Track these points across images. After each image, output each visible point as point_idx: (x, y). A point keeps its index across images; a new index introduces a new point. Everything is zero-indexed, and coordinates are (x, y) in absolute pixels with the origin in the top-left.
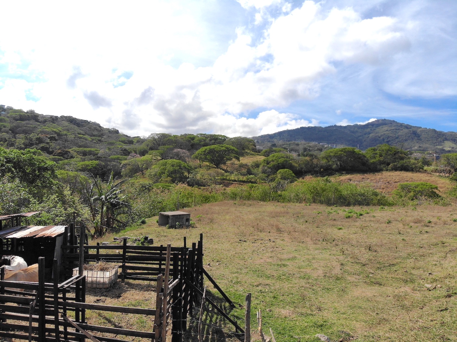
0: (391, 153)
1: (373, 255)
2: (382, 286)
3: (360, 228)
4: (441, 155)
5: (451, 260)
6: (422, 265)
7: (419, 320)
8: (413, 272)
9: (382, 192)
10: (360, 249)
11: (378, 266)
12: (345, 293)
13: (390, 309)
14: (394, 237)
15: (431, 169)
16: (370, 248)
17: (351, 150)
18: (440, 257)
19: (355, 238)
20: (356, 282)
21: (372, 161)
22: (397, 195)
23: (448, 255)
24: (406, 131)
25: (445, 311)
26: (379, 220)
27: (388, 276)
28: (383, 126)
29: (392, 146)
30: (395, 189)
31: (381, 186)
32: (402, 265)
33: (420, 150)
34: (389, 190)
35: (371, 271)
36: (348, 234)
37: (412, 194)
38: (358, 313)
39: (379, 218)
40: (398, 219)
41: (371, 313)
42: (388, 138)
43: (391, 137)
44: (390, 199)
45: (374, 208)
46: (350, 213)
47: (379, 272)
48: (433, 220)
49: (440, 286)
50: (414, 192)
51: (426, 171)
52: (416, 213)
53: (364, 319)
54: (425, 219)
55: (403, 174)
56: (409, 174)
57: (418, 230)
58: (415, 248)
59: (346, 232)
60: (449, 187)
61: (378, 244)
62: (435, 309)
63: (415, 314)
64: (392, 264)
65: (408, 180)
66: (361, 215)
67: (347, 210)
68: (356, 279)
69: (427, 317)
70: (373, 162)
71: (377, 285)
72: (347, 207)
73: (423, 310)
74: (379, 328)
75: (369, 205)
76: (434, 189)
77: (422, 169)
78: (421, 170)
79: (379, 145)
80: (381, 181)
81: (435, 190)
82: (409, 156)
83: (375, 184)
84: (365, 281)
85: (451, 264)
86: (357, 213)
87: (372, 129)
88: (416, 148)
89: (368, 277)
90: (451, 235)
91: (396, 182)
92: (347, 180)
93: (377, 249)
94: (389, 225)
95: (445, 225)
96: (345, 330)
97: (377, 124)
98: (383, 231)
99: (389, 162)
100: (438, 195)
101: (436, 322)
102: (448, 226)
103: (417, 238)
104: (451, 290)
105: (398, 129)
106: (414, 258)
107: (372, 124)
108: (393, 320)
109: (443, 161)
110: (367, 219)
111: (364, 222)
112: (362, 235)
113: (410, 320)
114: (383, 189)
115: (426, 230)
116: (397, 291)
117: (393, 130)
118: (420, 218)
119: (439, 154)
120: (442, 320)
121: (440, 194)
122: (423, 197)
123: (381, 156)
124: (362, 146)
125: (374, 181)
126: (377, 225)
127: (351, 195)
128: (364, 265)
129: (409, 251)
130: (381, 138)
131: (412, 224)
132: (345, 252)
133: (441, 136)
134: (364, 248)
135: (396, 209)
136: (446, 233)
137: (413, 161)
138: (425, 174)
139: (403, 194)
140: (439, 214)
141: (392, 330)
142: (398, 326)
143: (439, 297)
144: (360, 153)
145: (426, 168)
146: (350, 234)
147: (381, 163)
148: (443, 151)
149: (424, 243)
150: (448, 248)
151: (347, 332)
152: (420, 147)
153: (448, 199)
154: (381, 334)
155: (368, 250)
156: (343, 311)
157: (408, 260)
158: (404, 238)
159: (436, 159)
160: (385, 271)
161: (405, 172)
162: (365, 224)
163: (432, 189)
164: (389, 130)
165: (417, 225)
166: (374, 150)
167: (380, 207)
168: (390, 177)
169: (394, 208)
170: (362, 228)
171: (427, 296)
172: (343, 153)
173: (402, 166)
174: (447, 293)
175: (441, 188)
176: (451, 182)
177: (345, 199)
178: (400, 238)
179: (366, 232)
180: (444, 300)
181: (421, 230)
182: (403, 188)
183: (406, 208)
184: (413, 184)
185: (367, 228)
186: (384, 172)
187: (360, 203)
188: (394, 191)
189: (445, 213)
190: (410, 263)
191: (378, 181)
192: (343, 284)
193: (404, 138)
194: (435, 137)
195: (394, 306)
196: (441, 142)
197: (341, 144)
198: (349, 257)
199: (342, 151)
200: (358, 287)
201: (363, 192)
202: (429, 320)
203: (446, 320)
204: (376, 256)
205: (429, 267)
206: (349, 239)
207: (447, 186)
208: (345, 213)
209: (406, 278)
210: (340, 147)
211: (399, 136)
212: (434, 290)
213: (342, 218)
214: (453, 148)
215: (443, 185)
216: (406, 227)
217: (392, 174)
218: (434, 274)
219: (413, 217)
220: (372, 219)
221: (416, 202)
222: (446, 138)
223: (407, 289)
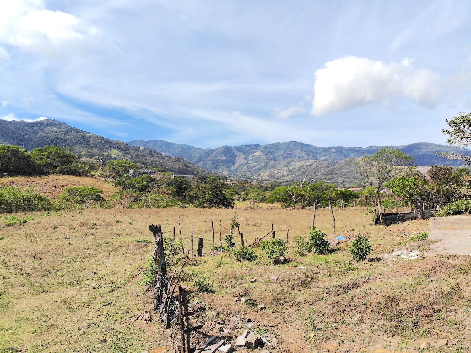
0: (59, 155)
1: (38, 263)
2: (48, 294)
3: (24, 236)
4: (107, 161)
5: (114, 258)
6: (87, 266)
7: (86, 318)
8: (79, 274)
9: (48, 196)
10: (24, 258)
11: (44, 274)
12: (9, 308)
13: (58, 314)
14: (59, 243)
15: (98, 174)
16: (35, 256)
17: (16, 149)
18: (104, 256)
19: (18, 247)
20: (21, 295)
21: (38, 163)
22: (63, 199)
23: (111, 253)
24: (75, 134)
25: (109, 305)
26: (45, 226)
27: (54, 282)
28: (52, 127)
29: (61, 148)
30: (61, 193)
31: (47, 190)
32: (68, 269)
33: (88, 155)
34: (55, 194)
35: (37, 280)
36: (10, 244)
37: (78, 198)
38: (25, 326)
39: (45, 224)
40: (64, 224)
41: (39, 323)
42: (56, 140)
43: (60, 139)
44: (57, 204)
45: (39, 213)
46: (12, 220)
47: (45, 279)
48: (98, 222)
49: (104, 283)
50: (80, 196)
51: (92, 175)
52: (82, 217)
53: (32, 329)
54: (91, 221)
55: (70, 178)
56: (76, 179)
57: (83, 232)
58: (81, 251)
59: (8, 241)
60: (113, 191)
61: (43, 251)
62: (100, 305)
63: (82, 313)
64: (58, 269)
65: (75, 184)
66: (25, 221)
67: (8, 217)
68: (20, 291)
69: (94, 313)
70: (40, 164)
71: (44, 293)
72: (8, 214)
73: (90, 308)
74: (48, 335)
75: (34, 211)
76: (100, 192)
77: (90, 173)
78: (88, 174)
79: (46, 146)
80: (48, 184)
81: (101, 194)
82: (77, 160)
83: (41, 188)
84: (30, 291)
85: (114, 262)
86: (20, 220)
87: (41, 128)
88: (84, 152)
89: (33, 286)
90: (114, 235)
91: (63, 186)
92: (9, 183)
93: (43, 256)
94: (55, 230)
95: (109, 226)
96: (12, 346)
97: (46, 124)
98: (49, 237)
99: (56, 165)
100: (103, 199)
101: (102, 316)
102: (111, 227)
103: (82, 241)
104: (114, 285)
105: (68, 132)
106: (80, 260)
107: (41, 123)
108: (61, 324)
109: (108, 167)
110: (32, 226)
111: (28, 229)
112: (26, 243)
113: (78, 321)
114: (49, 193)
115: (91, 233)
116: (64, 295)
117: (62, 132)
118: (86, 222)
119: (106, 160)
120: (107, 314)
121: (105, 198)
122: (89, 200)
123: (48, 157)
124: (28, 146)
125: (40, 185)
126: (42, 231)
127: (14, 200)
128: (29, 275)
129: (75, 254)
130: (50, 139)
131: (78, 228)
132: (8, 264)
133: (109, 143)
134: (28, 257)
135: (63, 214)
136: (110, 233)
137: (81, 165)
138: (92, 179)
139: (69, 198)
140: (104, 217)
141: (61, 334)
142: (67, 329)
143: (104, 293)
144: (26, 153)
145: (92, 173)
146: (12, 244)
147: (48, 165)
148: (109, 157)
149: (89, 245)
150: (111, 247)
151: (14, 348)
152: (88, 152)
153: (112, 203)
154: (50, 340)
155: (33, 259)
156: (7, 327)
157: (74, 263)
158: (70, 242)
159: (103, 165)
160: (52, 277)
161: (72, 176)
162: (29, 231)
163: (97, 193)
164: (58, 131)
165: (82, 228)
166: (42, 151)
167: (45, 212)
168: (57, 181)
169: (60, 212)
170: (26, 236)
171: (93, 294)
172: (5, 151)
173: (70, 169)
174: (111, 288)
175: (106, 192)
176: (115, 186)
177: (6, 205)
178: (66, 242)
179: (30, 240)
180: (108, 295)
181: (87, 233)
182: (70, 192)
183: (72, 212)
184: (80, 188)
185: (31, 235)
186: (51, 176)
187: (23, 209)
188: (61, 195)
189: (109, 215)
190: (76, 265)
191: (44, 184)
192: (7, 299)
193: (73, 142)
194: (103, 144)
195: (61, 310)
196: (108, 149)
197: (4, 142)
198: (12, 269)
199: (4, 149)
200: (23, 298)
201: (27, 196)
202: (95, 316)
203: (111, 312)
204: (42, 263)
205: (94, 267)
206: (11, 249)
207: (111, 190)
208: (6, 221)
209: (72, 281)
210: (3, 145)
211: (68, 139)
212: (99, 288)
213: (3, 226)
214: (118, 155)
215: (108, 190)
216: (73, 231)
217: (59, 178)
218: (99, 272)
219: (79, 220)
220: (37, 225)
221: (81, 206)
222: (112, 146)
223: (73, 291)
